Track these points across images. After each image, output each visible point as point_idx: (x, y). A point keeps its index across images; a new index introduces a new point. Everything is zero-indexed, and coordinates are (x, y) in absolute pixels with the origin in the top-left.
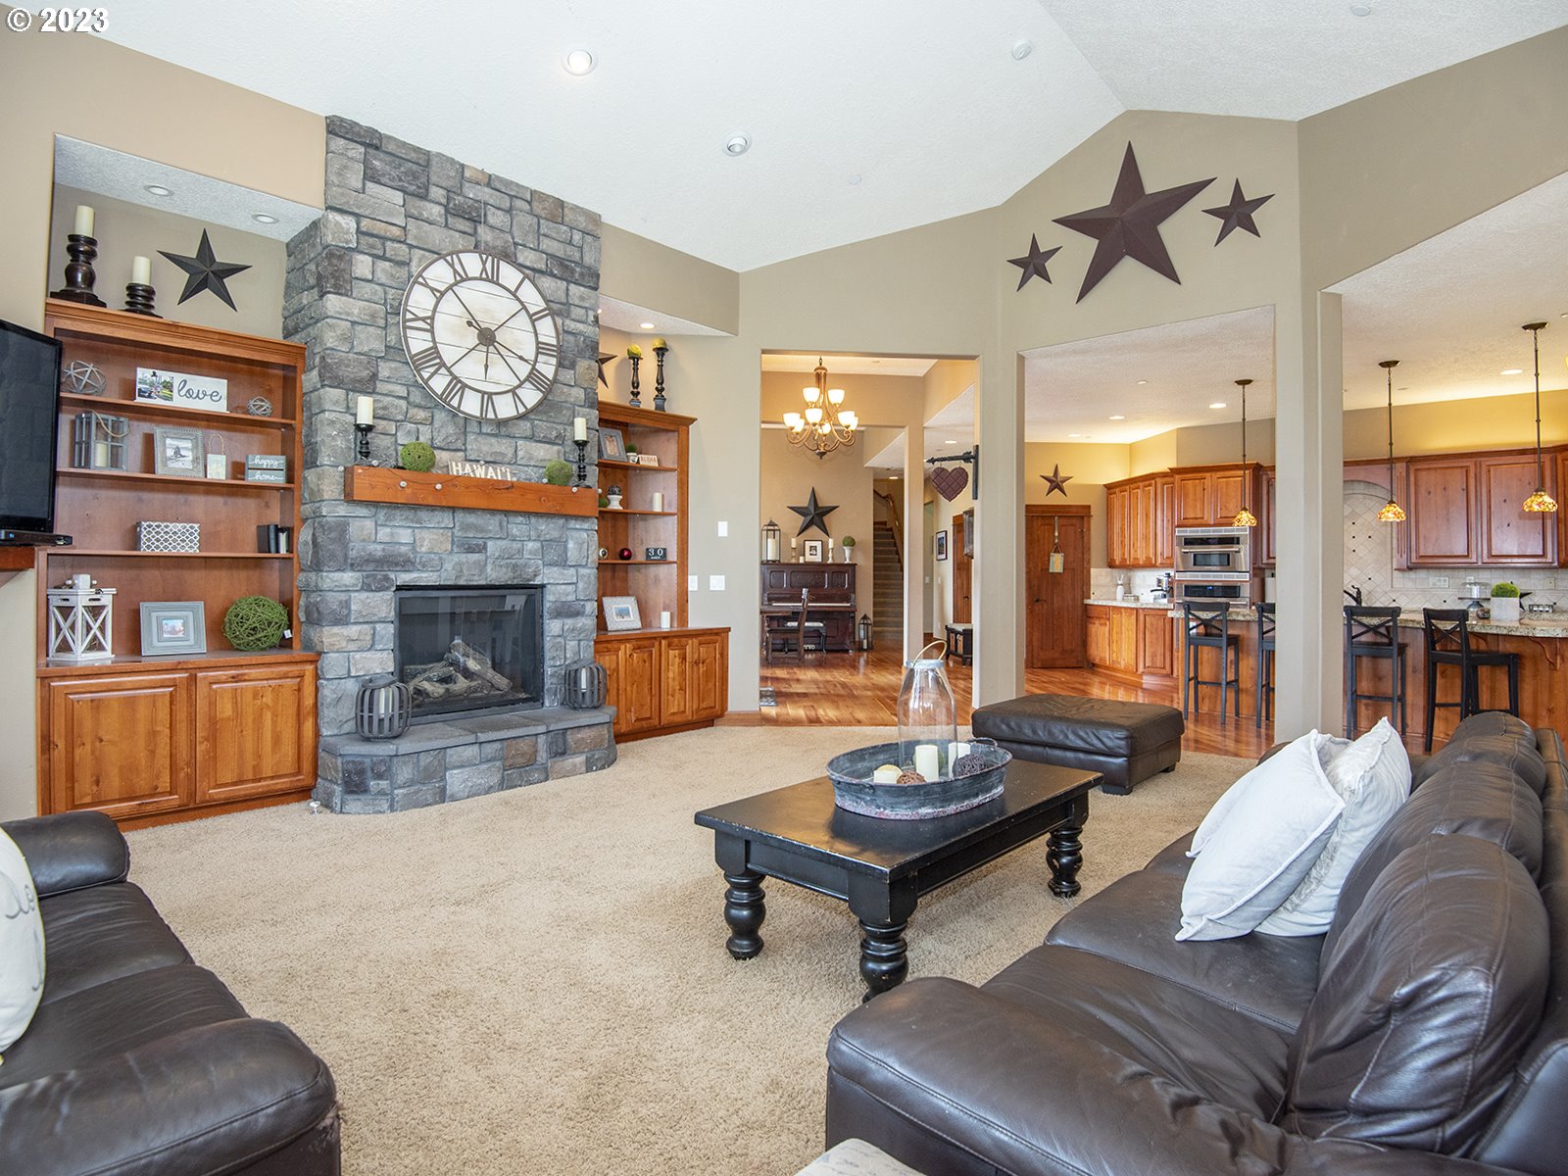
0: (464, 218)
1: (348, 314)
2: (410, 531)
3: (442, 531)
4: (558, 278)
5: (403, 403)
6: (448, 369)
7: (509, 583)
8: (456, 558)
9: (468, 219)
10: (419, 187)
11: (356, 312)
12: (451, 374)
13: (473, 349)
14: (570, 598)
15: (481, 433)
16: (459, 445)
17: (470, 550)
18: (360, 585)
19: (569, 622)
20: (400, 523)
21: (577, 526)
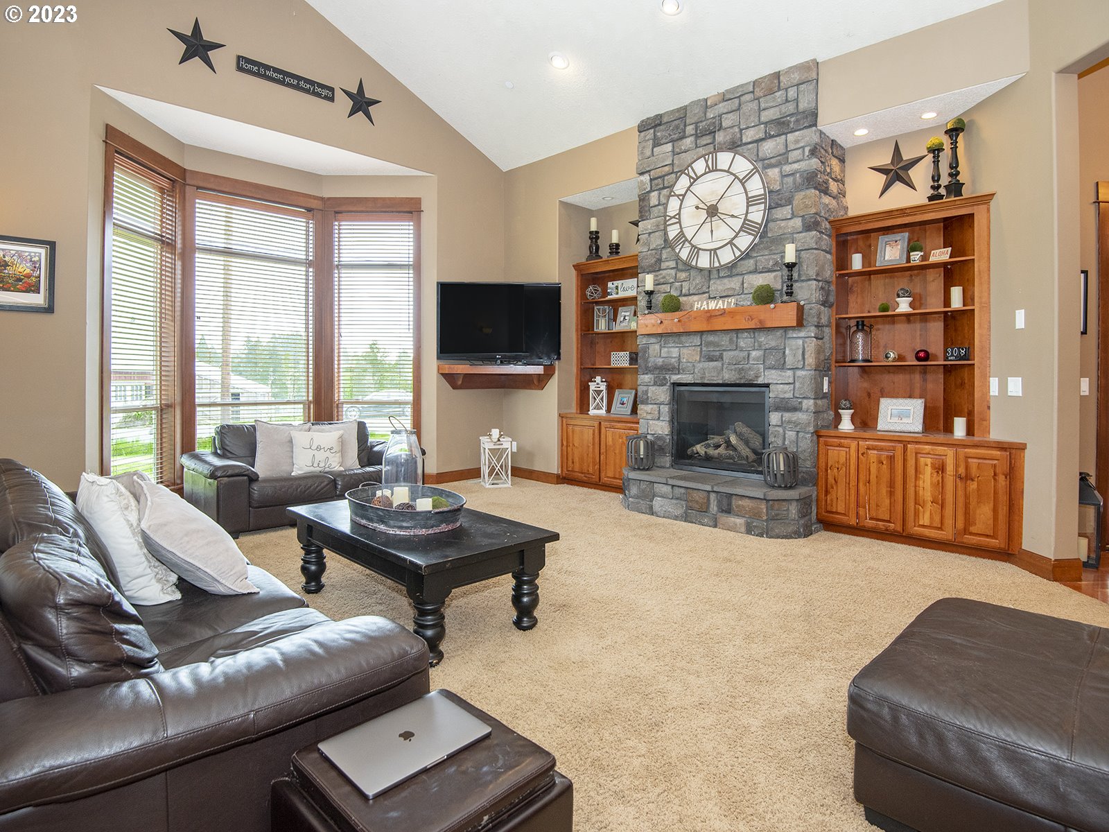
0: (707, 134)
1: (646, 230)
2: (677, 349)
3: (694, 348)
4: (776, 136)
5: (673, 272)
6: (690, 242)
7: (738, 382)
8: (701, 365)
9: (709, 133)
10: (680, 133)
11: (649, 227)
12: (691, 244)
13: (704, 223)
14: (787, 396)
15: (719, 277)
16: (705, 289)
17: (711, 359)
18: (652, 382)
19: (787, 415)
20: (673, 345)
21: (795, 336)
